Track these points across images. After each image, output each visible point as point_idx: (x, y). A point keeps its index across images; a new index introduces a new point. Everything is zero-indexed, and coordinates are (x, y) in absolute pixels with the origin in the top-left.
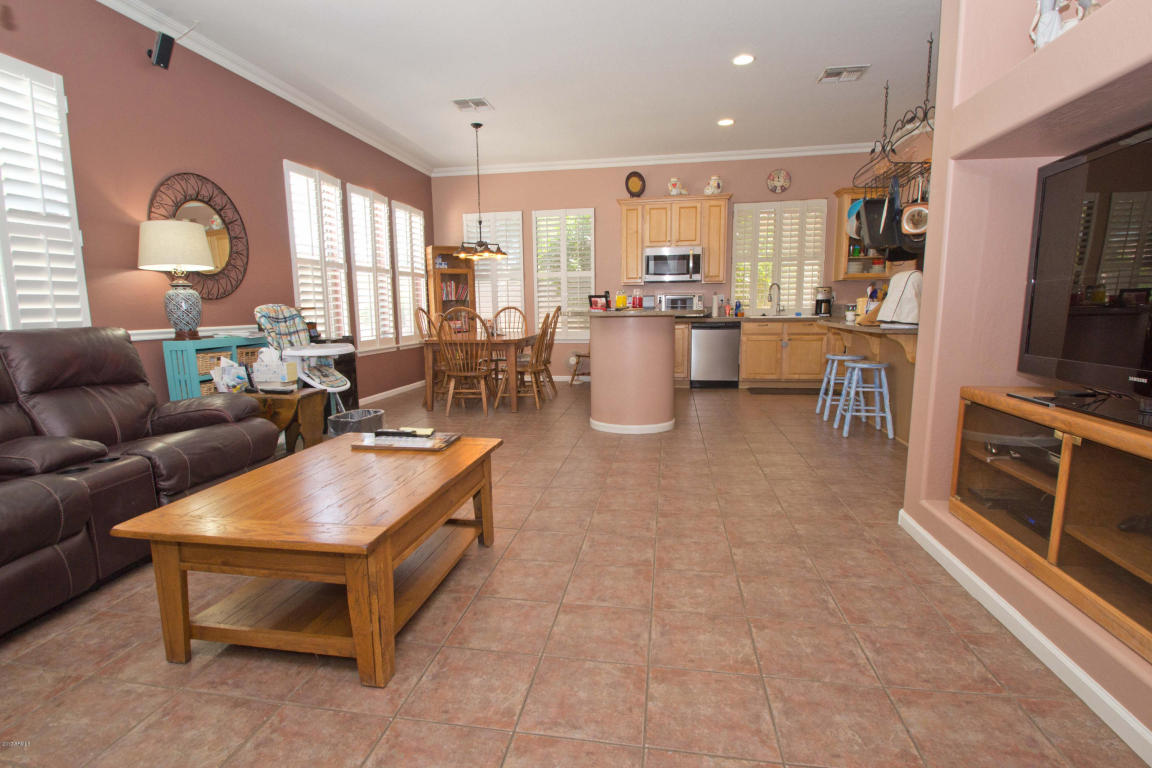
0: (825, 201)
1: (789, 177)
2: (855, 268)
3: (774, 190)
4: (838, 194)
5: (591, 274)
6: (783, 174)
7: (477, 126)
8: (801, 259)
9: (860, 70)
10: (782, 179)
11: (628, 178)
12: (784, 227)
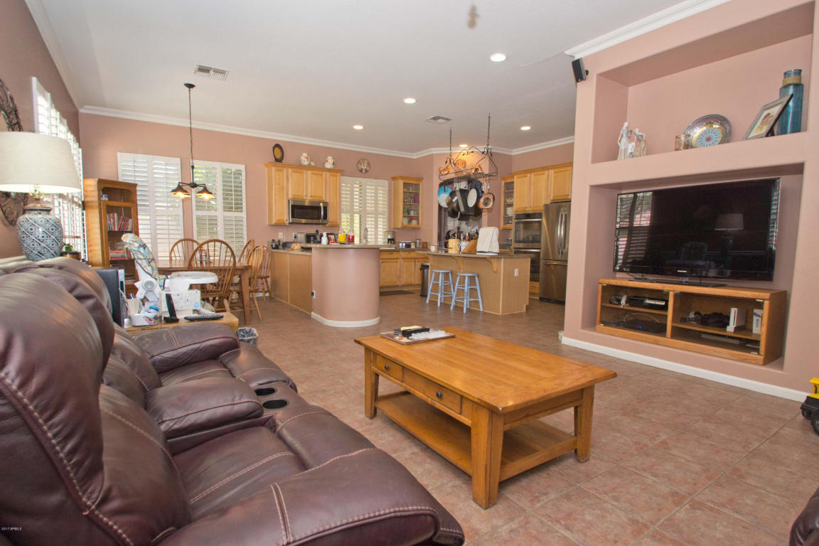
0: (387, 182)
1: (369, 164)
2: (406, 221)
3: (361, 171)
4: (394, 178)
5: (244, 215)
6: (366, 162)
7: (190, 86)
8: (376, 213)
9: (448, 119)
10: (365, 165)
11: (274, 148)
12: (368, 194)
